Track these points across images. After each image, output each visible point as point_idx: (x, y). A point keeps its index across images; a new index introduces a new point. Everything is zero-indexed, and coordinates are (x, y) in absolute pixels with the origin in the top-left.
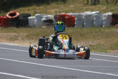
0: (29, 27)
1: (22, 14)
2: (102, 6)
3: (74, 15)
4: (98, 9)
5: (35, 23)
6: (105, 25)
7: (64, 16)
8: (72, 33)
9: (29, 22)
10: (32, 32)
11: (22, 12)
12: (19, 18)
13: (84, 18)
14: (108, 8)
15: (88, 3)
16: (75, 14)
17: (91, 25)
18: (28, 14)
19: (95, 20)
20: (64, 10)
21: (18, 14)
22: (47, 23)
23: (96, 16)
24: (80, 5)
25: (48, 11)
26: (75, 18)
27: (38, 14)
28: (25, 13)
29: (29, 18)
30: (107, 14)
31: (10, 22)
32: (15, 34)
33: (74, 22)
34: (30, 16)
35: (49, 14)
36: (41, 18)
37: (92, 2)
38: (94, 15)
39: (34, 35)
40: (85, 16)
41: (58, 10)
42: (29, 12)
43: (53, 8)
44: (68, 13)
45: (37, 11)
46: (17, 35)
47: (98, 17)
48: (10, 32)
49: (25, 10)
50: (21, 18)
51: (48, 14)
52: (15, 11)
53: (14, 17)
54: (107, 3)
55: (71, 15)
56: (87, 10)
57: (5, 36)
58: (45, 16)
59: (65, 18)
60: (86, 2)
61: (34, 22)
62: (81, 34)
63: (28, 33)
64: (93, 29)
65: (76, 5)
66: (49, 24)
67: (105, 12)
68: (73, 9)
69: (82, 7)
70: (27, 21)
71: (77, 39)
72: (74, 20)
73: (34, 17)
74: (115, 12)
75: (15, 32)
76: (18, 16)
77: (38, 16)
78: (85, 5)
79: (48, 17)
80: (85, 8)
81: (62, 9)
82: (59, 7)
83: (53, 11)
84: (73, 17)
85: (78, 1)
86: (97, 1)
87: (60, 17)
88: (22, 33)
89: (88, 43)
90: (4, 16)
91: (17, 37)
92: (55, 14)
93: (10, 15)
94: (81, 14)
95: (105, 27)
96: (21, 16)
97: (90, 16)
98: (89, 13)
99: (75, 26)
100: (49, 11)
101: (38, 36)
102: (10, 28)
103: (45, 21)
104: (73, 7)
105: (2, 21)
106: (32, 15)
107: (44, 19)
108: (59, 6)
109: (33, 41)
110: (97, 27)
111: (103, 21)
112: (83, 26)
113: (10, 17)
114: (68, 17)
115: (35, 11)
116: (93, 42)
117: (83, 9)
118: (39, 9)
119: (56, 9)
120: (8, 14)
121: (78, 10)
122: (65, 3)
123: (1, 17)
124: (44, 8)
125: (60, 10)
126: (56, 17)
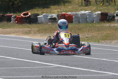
0: (39, 23)
1: (33, 14)
2: (93, 7)
3: (72, 14)
4: (90, 9)
5: (43, 21)
6: (96, 21)
8: (72, 28)
9: (39, 20)
10: (41, 28)
11: (32, 12)
12: (31, 16)
14: (97, 8)
15: (82, 5)
16: (73, 13)
18: (37, 14)
20: (64, 11)
21: (30, 14)
22: (51, 20)
23: (88, 15)
24: (76, 6)
25: (52, 11)
26: (73, 16)
27: (45, 14)
28: (35, 13)
29: (38, 16)
30: (97, 13)
31: (24, 20)
32: (29, 29)
33: (73, 19)
34: (39, 15)
36: (47, 16)
37: (85, 3)
38: (87, 13)
39: (44, 30)
40: (81, 15)
41: (59, 10)
42: (38, 12)
43: (56, 9)
44: (67, 12)
45: (44, 11)
46: (30, 30)
47: (90, 15)
48: (25, 28)
50: (32, 17)
52: (27, 12)
53: (27, 16)
54: (96, 5)
55: (70, 14)
56: (81, 10)
57: (21, 31)
58: (50, 15)
59: (65, 16)
60: (80, 4)
61: (42, 19)
62: (78, 29)
63: (38, 29)
64: (87, 25)
65: (73, 6)
66: (54, 21)
67: (96, 12)
68: (71, 9)
70: (37, 19)
71: (76, 32)
72: (73, 18)
73: (42, 16)
74: (103, 11)
75: (29, 28)
76: (30, 15)
77: (45, 15)
78: (79, 6)
79: (53, 16)
80: (80, 8)
81: (63, 10)
82: (60, 8)
83: (56, 11)
84: (72, 16)
85: (75, 4)
87: (62, 16)
88: (34, 28)
89: (84, 35)
90: (19, 15)
91: (30, 31)
92: (58, 14)
93: (24, 15)
94: (77, 13)
95: (96, 23)
98: (83, 12)
99: (73, 23)
101: (46, 30)
102: (24, 25)
104: (71, 8)
105: (18, 19)
106: (40, 14)
107: (49, 17)
109: (43, 34)
110: (90, 23)
111: (94, 18)
112: (79, 22)
113: (24, 16)
114: (68, 16)
115: (42, 11)
116: (88, 34)
117: (78, 9)
118: (46, 10)
119: (58, 10)
120: (23, 14)
121: (74, 10)
122: (65, 5)
123: (17, 16)
124: (49, 9)
125: (61, 10)
126: (59, 16)
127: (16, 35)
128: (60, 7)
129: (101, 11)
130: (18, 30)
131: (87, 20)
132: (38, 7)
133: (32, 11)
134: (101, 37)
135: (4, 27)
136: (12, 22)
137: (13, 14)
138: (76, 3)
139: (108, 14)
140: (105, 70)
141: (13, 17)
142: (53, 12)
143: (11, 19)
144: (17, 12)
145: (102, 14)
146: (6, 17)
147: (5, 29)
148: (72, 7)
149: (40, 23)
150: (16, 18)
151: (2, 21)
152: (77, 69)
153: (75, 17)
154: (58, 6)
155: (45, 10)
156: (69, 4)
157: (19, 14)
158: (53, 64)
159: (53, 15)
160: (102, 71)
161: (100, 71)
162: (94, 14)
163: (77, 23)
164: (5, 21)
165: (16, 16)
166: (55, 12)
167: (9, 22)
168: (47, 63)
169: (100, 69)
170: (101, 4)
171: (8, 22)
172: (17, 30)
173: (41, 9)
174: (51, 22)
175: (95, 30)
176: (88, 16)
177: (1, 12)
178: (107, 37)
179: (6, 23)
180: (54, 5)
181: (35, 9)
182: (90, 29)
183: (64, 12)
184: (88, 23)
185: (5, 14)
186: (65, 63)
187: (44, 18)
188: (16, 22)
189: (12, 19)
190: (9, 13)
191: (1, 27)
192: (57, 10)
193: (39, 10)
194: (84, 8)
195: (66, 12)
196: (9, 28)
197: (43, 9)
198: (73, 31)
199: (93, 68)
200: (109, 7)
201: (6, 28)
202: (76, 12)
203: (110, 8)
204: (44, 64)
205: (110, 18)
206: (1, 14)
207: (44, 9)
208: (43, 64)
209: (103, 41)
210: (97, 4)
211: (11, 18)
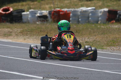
0: (23, 23)
1: (16, 9)
2: (98, 1)
3: (69, 11)
4: (93, 5)
5: (29, 19)
6: (101, 21)
7: (59, 11)
9: (23, 17)
10: (26, 28)
11: (15, 8)
12: (13, 13)
13: (79, 13)
14: (104, 4)
16: (70, 9)
17: (87, 21)
18: (22, 10)
19: (91, 15)
20: (59, 6)
21: (11, 10)
22: (41, 19)
23: (91, 12)
24: (75, 0)
26: (70, 13)
27: (32, 10)
28: (19, 9)
29: (23, 13)
30: (102, 10)
31: (3, 18)
32: (9, 29)
33: (70, 18)
34: (24, 11)
35: (44, 9)
36: (36, 13)
38: (90, 11)
39: (29, 32)
40: (81, 12)
41: (52, 5)
42: (23, 8)
43: (47, 4)
44: (63, 8)
45: (31, 6)
46: (11, 30)
47: (94, 13)
48: (4, 28)
49: (19, 5)
50: (15, 14)
51: (42, 10)
52: (9, 7)
53: (7, 12)
55: (66, 11)
56: (82, 6)
58: (39, 12)
59: (59, 13)
61: (28, 17)
62: (76, 30)
63: (22, 29)
64: (89, 25)
66: (44, 20)
67: (101, 8)
68: (68, 4)
70: (21, 16)
72: (70, 16)
73: (28, 13)
74: (111, 8)
75: (9, 28)
76: (11, 12)
77: (32, 11)
79: (43, 13)
80: (80, 3)
81: (57, 5)
82: (53, 3)
83: (47, 6)
87: (55, 13)
88: (16, 29)
89: (83, 39)
91: (11, 32)
92: (50, 10)
93: (4, 10)
94: (76, 9)
95: (101, 23)
96: (15, 11)
97: (85, 11)
98: (84, 9)
100: (43, 6)
101: (32, 32)
102: (3, 24)
103: (39, 17)
106: (25, 10)
107: (38, 15)
109: (27, 37)
110: (93, 23)
111: (99, 17)
112: (79, 22)
114: (64, 13)
115: (29, 7)
116: (89, 38)
117: (78, 4)
120: (2, 9)
121: (73, 5)
125: (55, 6)
126: (51, 13)
128: (54, 1)
129: (108, 8)
131: (89, 19)
139: (117, 11)
145: (109, 12)
153: (73, 15)
155: (33, 5)
162: (99, 12)
166: (46, 8)
174: (40, 21)
178: (113, 43)
183: (58, 8)
192: (49, 6)
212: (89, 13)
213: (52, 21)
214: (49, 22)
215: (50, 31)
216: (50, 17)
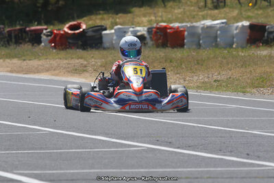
0: (104, 49)
1: (91, 26)
2: (231, 10)
3: (182, 27)
4: (223, 15)
5: (114, 42)
6: (238, 43)
7: (165, 28)
8: (182, 58)
9: (104, 40)
10: (110, 59)
11: (90, 22)
12: (86, 32)
13: (200, 31)
14: (241, 14)
15: (206, 6)
16: (184, 24)
17: (214, 44)
18: (102, 26)
20: (164, 19)
21: (84, 27)
23: (221, 29)
24: (192, 8)
25: (135, 20)
26: (184, 31)
27: (119, 26)
28: (96, 25)
29: (104, 32)
30: (240, 24)
31: (70, 41)
32: (81, 61)
33: (184, 39)
34: (105, 29)
35: (139, 24)
36: (125, 32)
37: (213, 2)
38: (218, 26)
40: (203, 28)
41: (153, 18)
42: (103, 23)
43: (145, 16)
44: (171, 23)
45: (118, 20)
46: (85, 63)
47: (225, 29)
48: (72, 58)
49: (96, 18)
50: (90, 34)
51: (136, 26)
52: (79, 21)
53: (78, 31)
54: (239, 6)
55: (178, 27)
56: (204, 18)
57: (64, 66)
58: (131, 29)
59: (167, 32)
60: (202, 4)
61: (113, 39)
62: (197, 61)
63: (104, 60)
64: (218, 51)
65: (184, 9)
67: (237, 22)
68: (180, 16)
69: (195, 13)
70: (101, 37)
71: (191, 69)
72: (184, 35)
73: (113, 31)
74: (255, 21)
75: (81, 58)
76: (84, 30)
77: (119, 29)
78: (199, 8)
79: (138, 31)
80: (200, 13)
81: (161, 16)
82: (155, 14)
83: (145, 20)
84: (182, 31)
85: (188, 3)
86: (221, 2)
87: (158, 31)
88: (93, 60)
89: (210, 76)
90: (59, 30)
91: (85, 66)
92: (150, 26)
93: (71, 28)
94: (195, 24)
95: (237, 47)
96: (91, 30)
98: (208, 23)
99: (185, 46)
100: (137, 19)
102: (70, 51)
104: (181, 13)
105: (58, 38)
106: (108, 27)
107: (130, 34)
108: (155, 11)
110: (225, 48)
111: (233, 38)
112: (199, 46)
113: (70, 32)
114: (173, 30)
115: (113, 20)
116: (219, 74)
117: (197, 15)
118: (121, 16)
119: (150, 17)
120: (67, 25)
121: (188, 17)
122: (165, 6)
123: (55, 31)
124: (129, 15)
125: (157, 19)
126: (152, 31)
127: (53, 75)
128: (156, 10)
129: (249, 21)
130: (56, 65)
131: (217, 41)
132: (103, 10)
133: (91, 19)
134: (249, 81)
135: (24, 56)
136: (43, 44)
137: (45, 27)
138: (191, 2)
139: (265, 26)
140: (259, 157)
141: (44, 34)
142: (138, 23)
143: (41, 37)
144: (56, 22)
145: (252, 27)
146: (29, 33)
147: (27, 61)
148: (182, 10)
149: (108, 48)
150: (53, 36)
151: (21, 43)
152: (193, 155)
153: (188, 34)
154: (149, 8)
155: (120, 18)
156: (175, 4)
157: (59, 27)
158: (137, 142)
159: (138, 28)
160: (251, 159)
161: (247, 159)
162: (234, 28)
163: (194, 47)
164: (26, 42)
165: (52, 32)
166: (142, 22)
167: (35, 44)
168: (125, 139)
169: (248, 154)
170: (251, 4)
171: (33, 45)
172: (54, 63)
173: (110, 15)
175: (236, 64)
176: (219, 32)
177: (18, 23)
178: (263, 81)
179: (30, 47)
180: (141, 6)
181: (97, 14)
182: (225, 61)
183: (164, 22)
184: (220, 48)
185: (26, 28)
186: (167, 139)
187: (117, 36)
188: (53, 45)
189: (44, 37)
190: (36, 23)
191: (18, 57)
192: (147, 19)
193: (105, 16)
194: (209, 12)
195: (167, 23)
196: (35, 59)
197: (115, 16)
198: (184, 66)
199: (231, 152)
200: (269, 10)
201: (30, 60)
202: (192, 23)
203: (271, 13)
204: (116, 143)
205: (271, 36)
206: (18, 27)
207: (117, 14)
208: (114, 142)
209: (255, 90)
210: (240, 3)
211: (42, 35)
212: (217, 30)
213: (153, 45)
214: (149, 47)
215: (152, 62)
216: (151, 38)
